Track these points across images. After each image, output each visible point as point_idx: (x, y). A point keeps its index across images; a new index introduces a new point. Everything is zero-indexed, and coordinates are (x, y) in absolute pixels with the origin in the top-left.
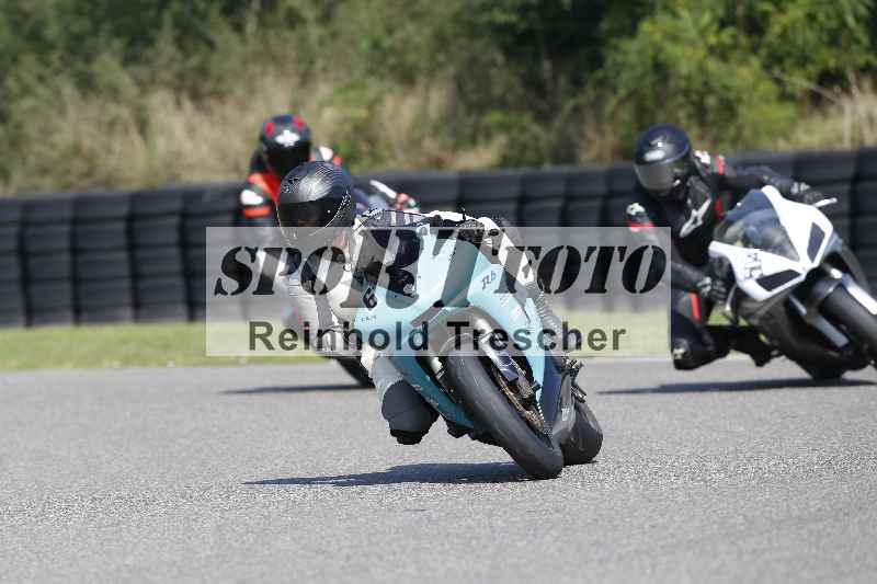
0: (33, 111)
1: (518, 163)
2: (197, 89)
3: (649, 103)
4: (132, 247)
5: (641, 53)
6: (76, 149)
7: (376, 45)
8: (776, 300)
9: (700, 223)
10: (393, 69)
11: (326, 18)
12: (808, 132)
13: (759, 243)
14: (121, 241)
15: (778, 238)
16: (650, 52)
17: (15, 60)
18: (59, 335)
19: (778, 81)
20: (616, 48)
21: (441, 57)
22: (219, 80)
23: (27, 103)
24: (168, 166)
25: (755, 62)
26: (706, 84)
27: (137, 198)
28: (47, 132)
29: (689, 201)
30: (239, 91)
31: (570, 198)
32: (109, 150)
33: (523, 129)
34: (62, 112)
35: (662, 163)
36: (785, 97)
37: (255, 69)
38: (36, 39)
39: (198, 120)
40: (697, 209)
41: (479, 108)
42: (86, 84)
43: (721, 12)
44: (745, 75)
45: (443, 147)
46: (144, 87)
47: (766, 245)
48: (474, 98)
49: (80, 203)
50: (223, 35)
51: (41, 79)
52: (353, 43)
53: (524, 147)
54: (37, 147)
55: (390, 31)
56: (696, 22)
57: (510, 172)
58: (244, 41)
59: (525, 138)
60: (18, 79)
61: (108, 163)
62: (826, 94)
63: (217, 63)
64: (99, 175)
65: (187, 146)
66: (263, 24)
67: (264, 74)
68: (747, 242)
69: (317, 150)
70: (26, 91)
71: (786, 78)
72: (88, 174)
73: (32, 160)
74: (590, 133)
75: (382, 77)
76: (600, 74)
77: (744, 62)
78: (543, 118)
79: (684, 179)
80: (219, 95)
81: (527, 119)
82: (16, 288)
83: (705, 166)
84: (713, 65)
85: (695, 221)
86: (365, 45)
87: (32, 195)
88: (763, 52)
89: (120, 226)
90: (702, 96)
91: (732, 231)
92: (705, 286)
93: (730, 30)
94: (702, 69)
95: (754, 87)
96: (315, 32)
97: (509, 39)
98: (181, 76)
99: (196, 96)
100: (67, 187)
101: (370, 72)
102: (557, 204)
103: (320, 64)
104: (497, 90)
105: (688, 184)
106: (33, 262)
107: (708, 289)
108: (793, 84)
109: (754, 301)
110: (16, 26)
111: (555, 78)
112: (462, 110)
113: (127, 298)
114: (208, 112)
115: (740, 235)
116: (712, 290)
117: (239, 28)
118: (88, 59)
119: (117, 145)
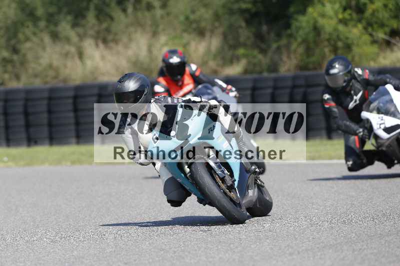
0: (30, 49)
1: (251, 72)
2: (105, 38)
3: (312, 45)
4: (76, 110)
5: (308, 22)
6: (50, 66)
7: (187, 18)
8: (392, 138)
9: (358, 102)
10: (195, 30)
11: (164, 6)
12: (384, 58)
13: (384, 112)
14: (71, 107)
15: (393, 109)
16: (312, 22)
17: (22, 24)
18: (42, 151)
19: (371, 35)
20: (296, 20)
21: (217, 24)
22: (116, 34)
23: (28, 45)
24: (92, 73)
25: (360, 26)
26: (338, 36)
27: (78, 88)
28: (37, 58)
29: (352, 92)
30: (125, 39)
31: (275, 88)
32: (65, 66)
33: (254, 57)
34: (44, 48)
35: (338, 75)
36: (374, 42)
37: (132, 29)
38: (32, 15)
39: (106, 53)
40: (356, 96)
41: (234, 47)
42: (55, 36)
43: (344, 3)
44: (355, 32)
45: (218, 65)
46: (81, 37)
47: (387, 113)
48: (231, 42)
49: (52, 90)
50: (117, 13)
51: (35, 34)
52: (177, 17)
53: (255, 65)
54: (33, 65)
55: (193, 12)
56: (332, 8)
57: (249, 76)
58: (127, 16)
59: (256, 61)
60: (24, 33)
61: (65, 72)
62: (393, 41)
63: (115, 27)
64: (61, 78)
65: (101, 64)
66: (135, 9)
67: (136, 32)
68: (379, 111)
69: (189, 66)
70: (27, 39)
71: (374, 34)
72: (56, 77)
73: (30, 71)
74: (285, 58)
75: (190, 33)
76: (289, 32)
77: (355, 26)
78: (263, 51)
79: (349, 81)
80: (116, 41)
81: (256, 52)
82: (23, 129)
83: (360, 75)
84: (341, 28)
85: (356, 101)
86: (182, 18)
87: (30, 87)
88: (364, 22)
89: (71, 101)
90: (336, 42)
91: (372, 106)
92: (360, 132)
93: (349, 11)
94: (336, 30)
95: (360, 38)
96: (159, 12)
97: (247, 15)
98: (98, 32)
99: (105, 41)
100: (46, 83)
101: (185, 31)
102: (269, 91)
103: (161, 27)
104: (242, 39)
105: (351, 84)
106: (31, 118)
107: (362, 134)
108: (378, 37)
109: (382, 139)
110: (23, 10)
111: (268, 33)
112: (226, 48)
113: (73, 133)
114: (110, 48)
115: (376, 108)
116: (363, 134)
117: (124, 10)
118: (56, 24)
119: (69, 64)
